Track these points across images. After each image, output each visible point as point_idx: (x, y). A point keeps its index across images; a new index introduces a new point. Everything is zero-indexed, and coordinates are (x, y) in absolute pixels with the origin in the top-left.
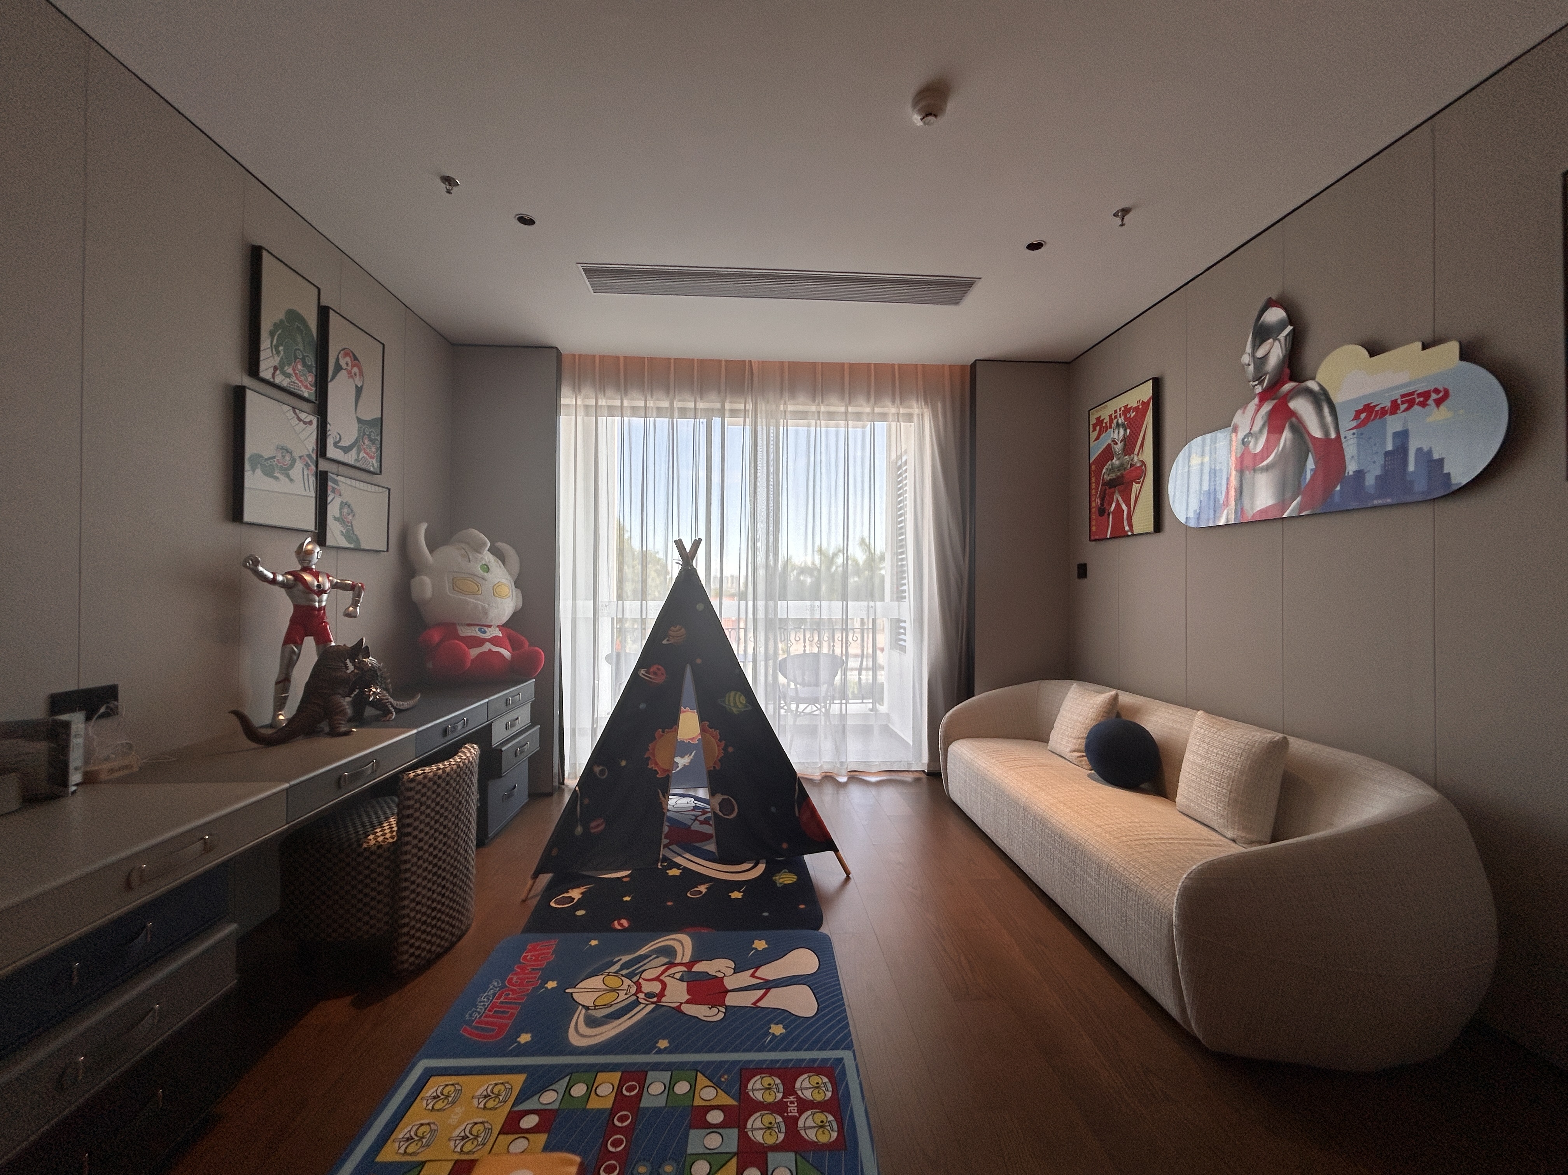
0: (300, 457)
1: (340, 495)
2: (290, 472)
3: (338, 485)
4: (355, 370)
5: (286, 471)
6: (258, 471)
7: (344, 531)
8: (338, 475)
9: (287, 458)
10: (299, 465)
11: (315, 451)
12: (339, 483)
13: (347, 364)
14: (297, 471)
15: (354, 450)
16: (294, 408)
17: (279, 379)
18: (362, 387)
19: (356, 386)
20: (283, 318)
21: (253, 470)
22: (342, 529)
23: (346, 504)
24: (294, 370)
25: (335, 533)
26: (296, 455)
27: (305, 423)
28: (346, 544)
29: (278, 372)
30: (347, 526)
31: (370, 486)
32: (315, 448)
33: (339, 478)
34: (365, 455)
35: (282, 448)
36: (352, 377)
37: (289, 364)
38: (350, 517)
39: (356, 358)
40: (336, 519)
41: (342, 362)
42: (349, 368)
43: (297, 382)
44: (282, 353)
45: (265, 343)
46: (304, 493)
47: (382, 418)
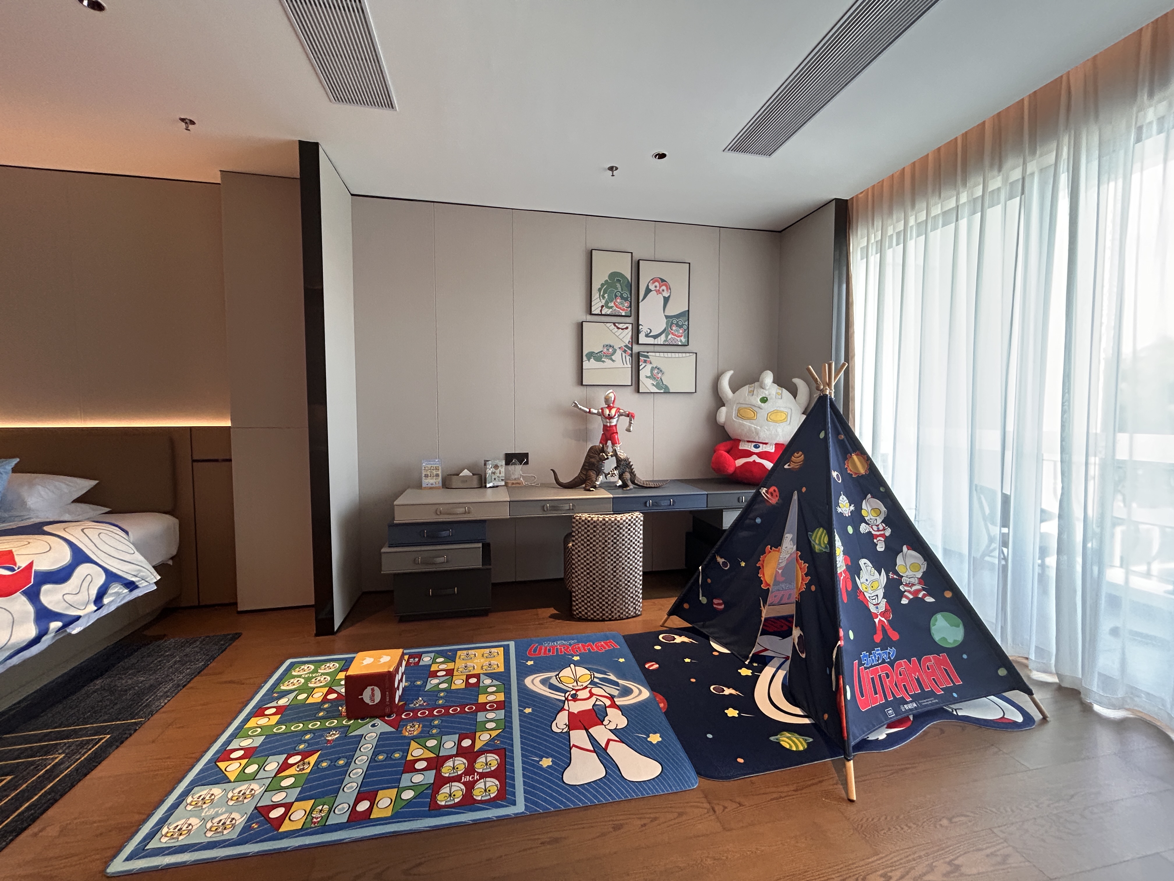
0: (620, 348)
1: (651, 363)
2: (613, 357)
3: (649, 358)
4: (664, 288)
5: (610, 357)
6: (592, 360)
7: (655, 384)
8: (648, 352)
9: (610, 350)
10: (619, 352)
11: (630, 343)
12: (649, 356)
13: (656, 287)
14: (618, 356)
15: (663, 336)
16: (614, 324)
17: (605, 311)
18: (669, 296)
19: (664, 297)
20: (607, 278)
21: (589, 360)
22: (653, 382)
23: (656, 368)
24: (614, 304)
25: (647, 385)
26: (616, 347)
27: (622, 329)
28: (656, 390)
29: (604, 307)
30: (657, 380)
31: (680, 354)
32: (631, 340)
33: (649, 354)
34: (673, 336)
35: (607, 346)
36: (660, 293)
37: (611, 301)
38: (660, 375)
39: (663, 280)
40: (647, 377)
41: (652, 287)
42: (658, 288)
43: (617, 309)
44: (607, 297)
45: (595, 295)
46: (623, 366)
47: (688, 311)
